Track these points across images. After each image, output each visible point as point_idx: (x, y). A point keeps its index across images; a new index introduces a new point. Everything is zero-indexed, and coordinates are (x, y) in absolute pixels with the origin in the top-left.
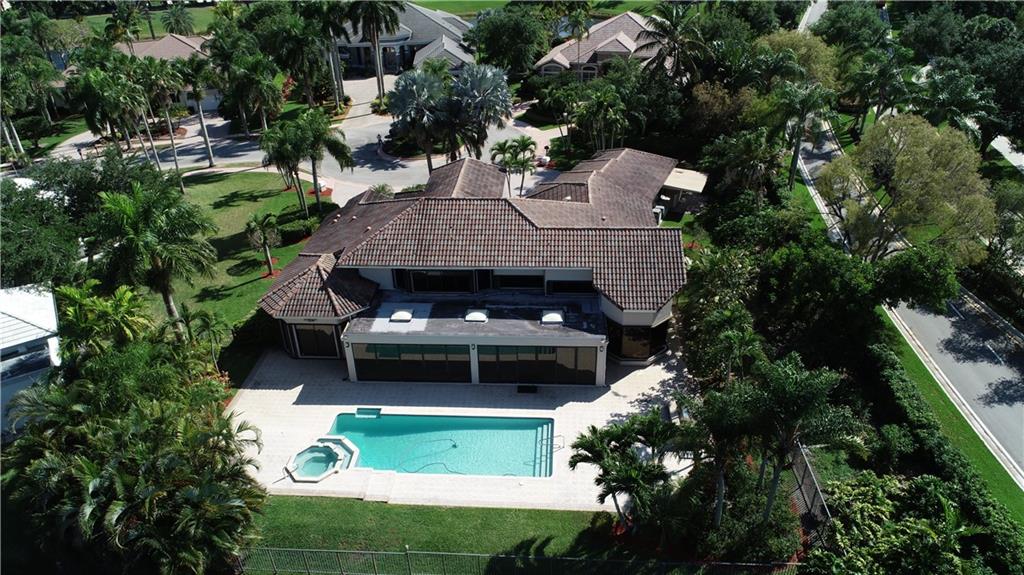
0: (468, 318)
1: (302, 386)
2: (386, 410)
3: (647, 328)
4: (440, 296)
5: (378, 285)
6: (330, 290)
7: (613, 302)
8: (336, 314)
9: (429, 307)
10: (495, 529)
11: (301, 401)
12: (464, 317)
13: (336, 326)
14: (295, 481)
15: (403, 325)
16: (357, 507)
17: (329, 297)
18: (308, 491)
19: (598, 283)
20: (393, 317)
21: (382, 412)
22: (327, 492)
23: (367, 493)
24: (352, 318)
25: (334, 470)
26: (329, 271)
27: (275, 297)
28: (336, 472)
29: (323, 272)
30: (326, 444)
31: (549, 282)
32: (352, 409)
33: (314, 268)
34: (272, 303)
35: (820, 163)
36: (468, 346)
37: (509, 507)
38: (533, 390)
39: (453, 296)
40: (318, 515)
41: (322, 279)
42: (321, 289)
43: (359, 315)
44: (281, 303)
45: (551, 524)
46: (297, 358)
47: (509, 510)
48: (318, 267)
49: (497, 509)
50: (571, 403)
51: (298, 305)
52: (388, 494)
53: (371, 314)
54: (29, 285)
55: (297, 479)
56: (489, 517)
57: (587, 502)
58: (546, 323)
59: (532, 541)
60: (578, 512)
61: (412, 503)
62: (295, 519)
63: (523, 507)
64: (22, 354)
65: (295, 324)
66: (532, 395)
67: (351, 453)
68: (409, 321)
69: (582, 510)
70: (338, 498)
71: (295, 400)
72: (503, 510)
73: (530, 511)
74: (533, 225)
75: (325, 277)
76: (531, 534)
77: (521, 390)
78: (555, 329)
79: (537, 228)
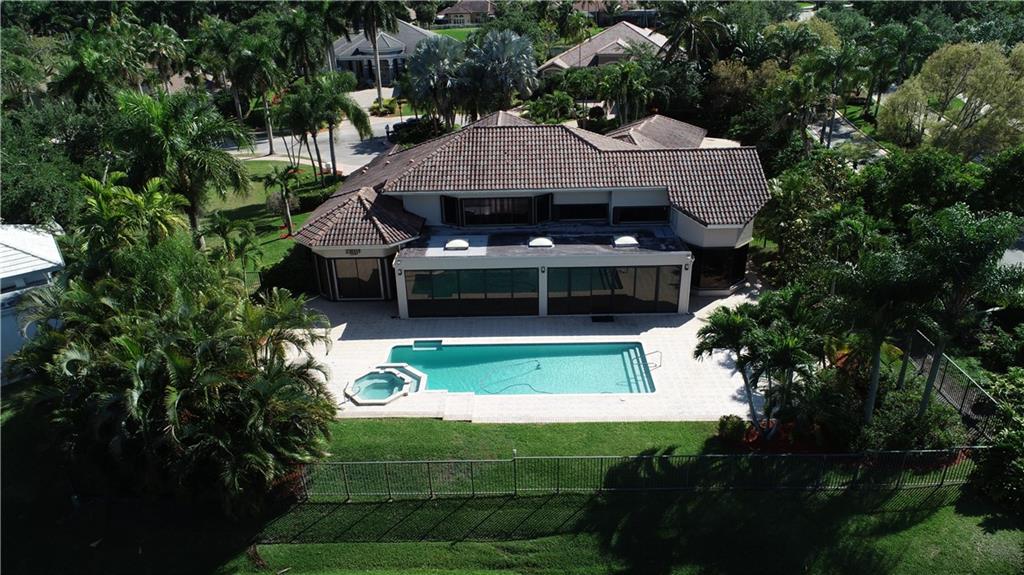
0: (531, 244)
1: (345, 324)
2: (446, 341)
3: (732, 249)
4: (494, 229)
5: (425, 220)
6: (375, 218)
7: (695, 218)
8: (385, 242)
9: (485, 238)
10: (605, 442)
11: (345, 337)
12: (527, 243)
13: (382, 259)
14: (357, 404)
15: (461, 251)
16: (437, 425)
17: (375, 225)
18: (375, 413)
19: (676, 200)
20: (447, 246)
21: (443, 343)
22: (399, 413)
23: (446, 413)
24: (402, 249)
25: (402, 392)
26: (372, 200)
27: (312, 229)
28: (405, 395)
29: (365, 202)
30: (387, 370)
31: (615, 208)
32: (410, 341)
33: (355, 198)
34: (309, 235)
35: (841, 141)
36: (537, 269)
37: (616, 420)
38: (610, 320)
39: (510, 228)
40: (392, 435)
41: (365, 208)
42: (365, 218)
43: (409, 245)
44: (321, 233)
45: (669, 434)
46: (335, 300)
47: (617, 424)
48: (359, 197)
49: (602, 423)
50: (655, 329)
51: (339, 235)
52: (470, 413)
53: (422, 244)
54: (25, 225)
55: (359, 401)
56: (594, 432)
57: (704, 414)
58: (619, 246)
59: (653, 451)
60: (697, 422)
61: (501, 422)
62: (365, 440)
63: (631, 421)
64: (18, 289)
65: (335, 259)
66: (609, 324)
67: (418, 379)
68: (466, 249)
69: (700, 420)
70: (413, 419)
71: (340, 336)
72: (608, 424)
73: (640, 423)
74: (595, 148)
75: (368, 206)
76: (649, 445)
77: (595, 320)
78: (631, 250)
79: (600, 152)
